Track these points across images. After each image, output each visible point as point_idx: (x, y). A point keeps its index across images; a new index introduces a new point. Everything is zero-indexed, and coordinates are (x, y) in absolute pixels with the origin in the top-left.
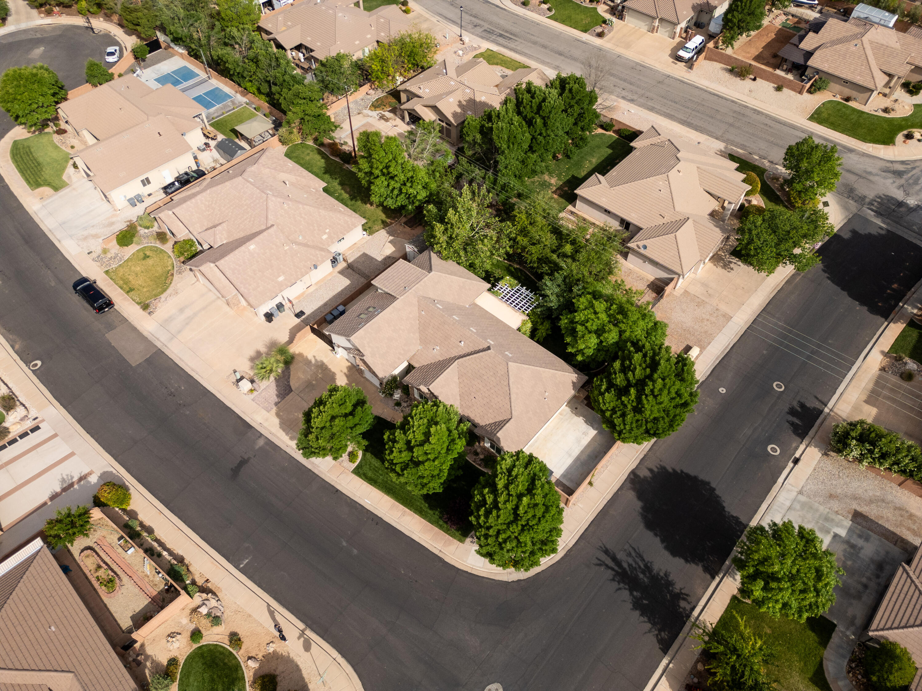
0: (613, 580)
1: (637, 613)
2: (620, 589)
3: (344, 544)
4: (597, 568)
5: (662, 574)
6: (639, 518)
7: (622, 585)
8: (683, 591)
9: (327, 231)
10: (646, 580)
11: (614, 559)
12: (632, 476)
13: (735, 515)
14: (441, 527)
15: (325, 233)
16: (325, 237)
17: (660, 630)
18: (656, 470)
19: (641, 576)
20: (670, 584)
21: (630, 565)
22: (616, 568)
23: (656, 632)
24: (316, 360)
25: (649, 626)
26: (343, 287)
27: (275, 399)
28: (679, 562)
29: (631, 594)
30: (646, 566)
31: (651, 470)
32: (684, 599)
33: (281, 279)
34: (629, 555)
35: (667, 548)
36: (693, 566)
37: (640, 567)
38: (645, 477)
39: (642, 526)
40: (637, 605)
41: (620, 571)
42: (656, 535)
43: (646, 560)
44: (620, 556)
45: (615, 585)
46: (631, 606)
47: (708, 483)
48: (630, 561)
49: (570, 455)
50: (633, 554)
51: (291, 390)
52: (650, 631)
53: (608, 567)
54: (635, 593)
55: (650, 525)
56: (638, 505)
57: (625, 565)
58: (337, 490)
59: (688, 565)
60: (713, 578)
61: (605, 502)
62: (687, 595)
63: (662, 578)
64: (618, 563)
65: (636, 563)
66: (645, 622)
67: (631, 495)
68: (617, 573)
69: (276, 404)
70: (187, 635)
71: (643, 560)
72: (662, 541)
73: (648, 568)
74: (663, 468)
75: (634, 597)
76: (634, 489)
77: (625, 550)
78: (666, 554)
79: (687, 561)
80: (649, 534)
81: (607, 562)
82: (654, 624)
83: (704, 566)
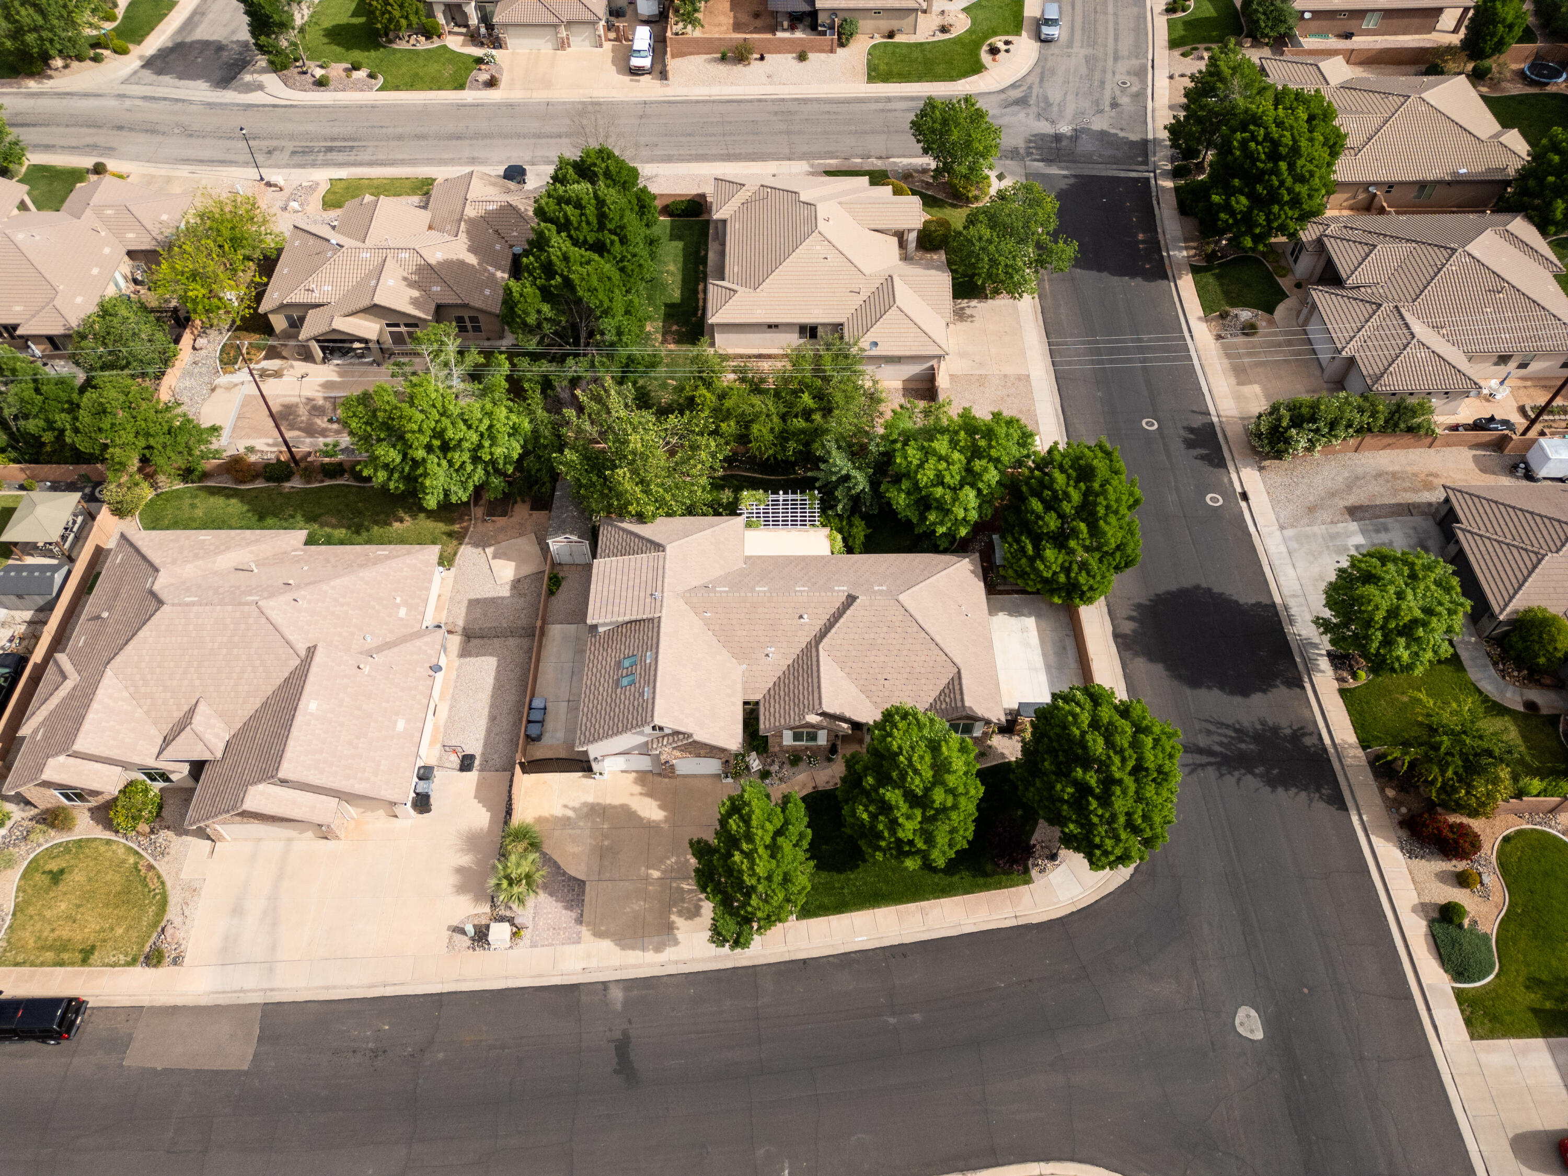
0: (1221, 775)
1: (1280, 791)
2: (1239, 780)
3: (892, 1020)
4: (1195, 776)
5: (1259, 727)
6: (1175, 683)
7: (1236, 774)
8: (1295, 727)
9: (398, 600)
10: (1252, 747)
11: (1200, 751)
12: (1119, 640)
13: (1253, 601)
14: (987, 887)
15: (398, 606)
16: (403, 612)
17: (1318, 790)
18: (1134, 614)
19: (1243, 746)
20: (1275, 730)
21: (1221, 744)
22: (1212, 760)
23: (1317, 795)
24: (574, 809)
25: (1303, 794)
26: (493, 674)
27: (571, 915)
28: (1257, 699)
29: (1255, 775)
30: (1236, 730)
31: (1130, 618)
32: (1304, 735)
33: (401, 725)
34: (1209, 733)
35: (1232, 693)
36: (1274, 691)
37: (1231, 737)
38: (1133, 631)
39: (1187, 691)
40: (1273, 783)
41: (1218, 759)
42: (1209, 688)
43: (1230, 722)
44: (1203, 741)
45: (1230, 780)
46: (1268, 789)
47: (1197, 587)
48: (1217, 738)
49: (1036, 670)
50: (1212, 728)
51: (582, 883)
52: (1311, 801)
53: (1203, 766)
54: (1257, 771)
55: (1194, 682)
56: (1158, 669)
57: (1217, 748)
58: (804, 961)
59: (1270, 694)
60: (1303, 688)
62: (1302, 728)
63: (1263, 730)
64: (1208, 752)
65: (1226, 736)
66: (1296, 794)
67: (1141, 664)
68: (1218, 765)
69: (579, 921)
71: (1228, 726)
72: (1222, 689)
73: (1241, 732)
74: (1139, 606)
75: (1261, 776)
76: (1136, 654)
77: (1200, 731)
78: (1238, 700)
79: (1264, 691)
80: (1202, 693)
81: (1198, 762)
82: (1306, 788)
83: (1283, 683)
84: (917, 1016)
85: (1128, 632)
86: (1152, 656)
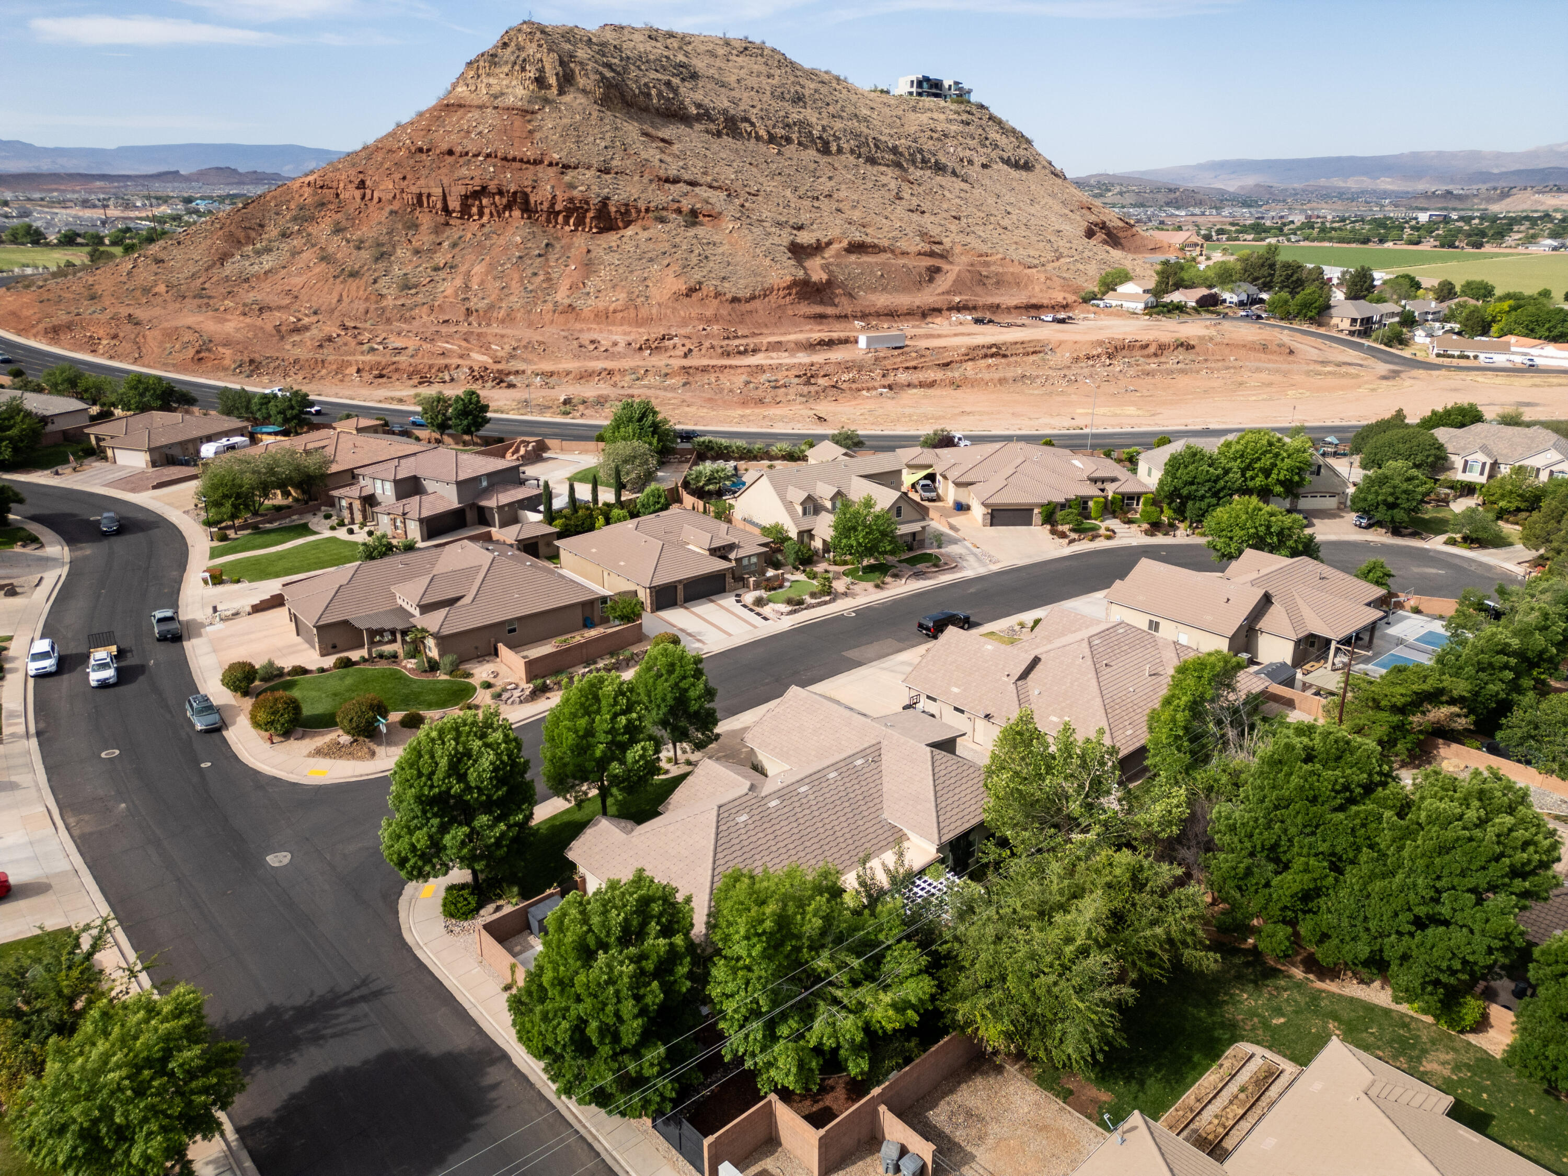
0: (332, 990)
1: (261, 1009)
2: (312, 995)
4: (363, 976)
5: (294, 1055)
6: (410, 1046)
7: (315, 999)
10: (301, 1031)
11: (363, 998)
12: (497, 1054)
18: (493, 1095)
19: (311, 1026)
20: (273, 1062)
21: (337, 1016)
22: (346, 998)
23: (217, 1026)
25: (233, 1020)
28: (299, 1084)
29: (293, 1008)
30: (323, 1037)
31: (495, 1087)
34: (355, 1019)
35: (334, 1072)
36: (277, 1103)
37: (325, 1028)
38: (483, 1075)
39: (394, 1046)
40: (272, 1011)
41: (339, 1002)
42: (366, 1062)
43: (333, 1040)
44: (362, 1008)
45: (321, 990)
46: (276, 1004)
48: (345, 1019)
50: (351, 1026)
52: (225, 1018)
53: (356, 988)
54: (291, 1013)
55: (388, 1058)
56: (435, 1049)
57: (341, 1010)
59: (285, 1098)
60: (238, 1130)
61: (467, 1006)
63: (288, 1054)
64: (352, 1002)
66: (243, 1015)
67: (460, 1042)
68: (338, 997)
70: (492, 681)
71: (334, 1036)
72: (349, 1070)
73: (316, 1038)
74: (488, 1110)
75: (285, 1011)
76: (470, 1050)
77: (367, 1016)
78: (325, 1068)
79: (293, 1097)
80: (372, 1053)
81: (363, 989)
82: (231, 1026)
83: (268, 1120)
85: (490, 1070)
86: (452, 1059)
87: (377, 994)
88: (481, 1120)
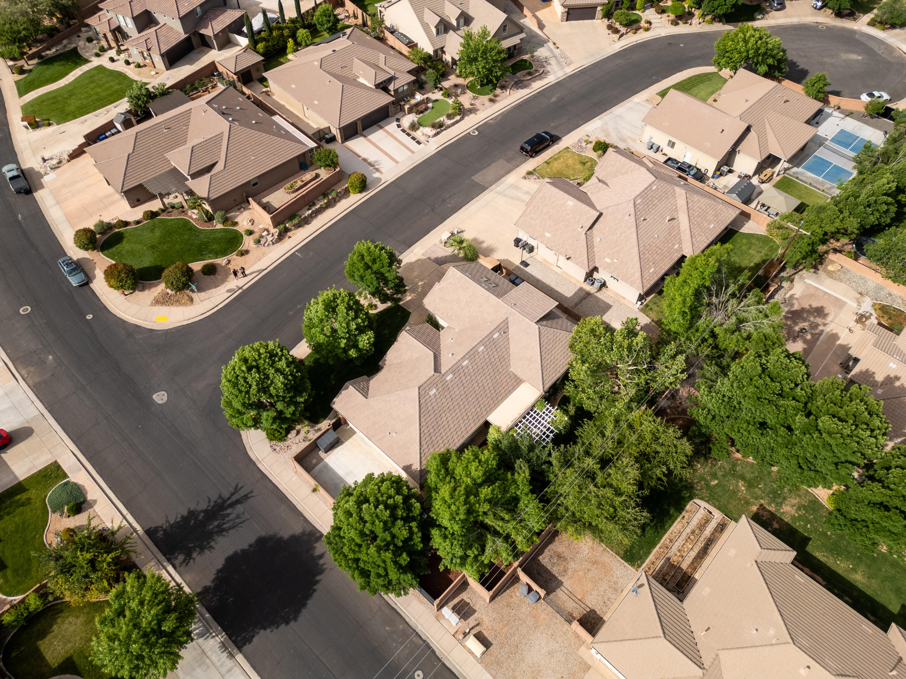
0: (220, 497)
1: (185, 513)
2: (210, 501)
4: (234, 486)
5: (212, 543)
6: (271, 533)
7: (212, 504)
8: (192, 561)
9: (615, 261)
10: (211, 527)
11: (238, 502)
12: (318, 535)
13: (255, 640)
15: (612, 259)
16: (608, 260)
17: (165, 531)
18: (321, 562)
19: (216, 523)
20: (202, 549)
21: (228, 515)
22: (229, 502)
23: (164, 527)
25: (172, 522)
27: (433, 256)
28: (220, 563)
29: (202, 511)
30: (224, 530)
31: (321, 556)
32: (185, 560)
33: (548, 235)
34: (238, 517)
35: (236, 553)
36: (212, 577)
37: (224, 524)
38: (314, 548)
39: (263, 533)
40: (192, 514)
41: (226, 505)
42: (251, 546)
43: (230, 532)
44: (239, 508)
45: (214, 498)
46: (192, 509)
47: (295, 619)
48: (232, 517)
49: (347, 474)
50: (237, 521)
51: (440, 265)
52: (167, 521)
53: (233, 494)
54: (202, 515)
55: (262, 542)
56: (285, 534)
57: (229, 511)
59: (215, 572)
61: (295, 503)
62: (187, 564)
63: (209, 543)
64: (233, 505)
65: (227, 523)
66: (176, 518)
67: (297, 529)
68: (224, 501)
69: (429, 258)
70: (251, 228)
71: (230, 529)
72: (243, 551)
73: (221, 531)
74: (321, 571)
75: (199, 514)
76: (303, 533)
77: (243, 513)
78: (230, 552)
79: (219, 571)
80: (252, 540)
81: (236, 494)
82: (172, 526)
83: (210, 587)
84: (291, 313)
85: (316, 545)
86: (294, 539)
87: (246, 497)
88: (318, 578)
